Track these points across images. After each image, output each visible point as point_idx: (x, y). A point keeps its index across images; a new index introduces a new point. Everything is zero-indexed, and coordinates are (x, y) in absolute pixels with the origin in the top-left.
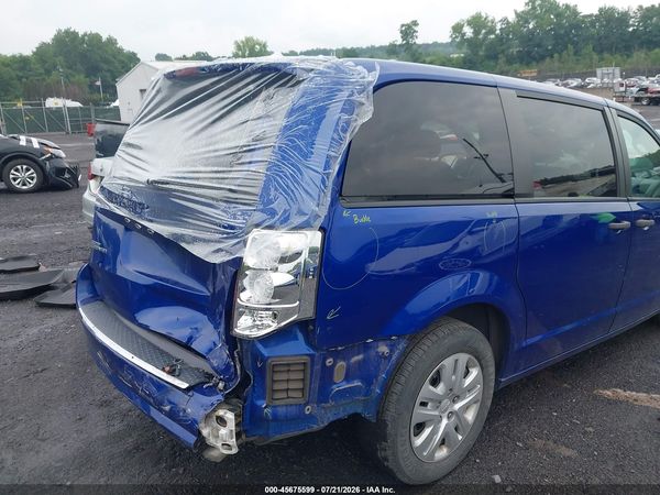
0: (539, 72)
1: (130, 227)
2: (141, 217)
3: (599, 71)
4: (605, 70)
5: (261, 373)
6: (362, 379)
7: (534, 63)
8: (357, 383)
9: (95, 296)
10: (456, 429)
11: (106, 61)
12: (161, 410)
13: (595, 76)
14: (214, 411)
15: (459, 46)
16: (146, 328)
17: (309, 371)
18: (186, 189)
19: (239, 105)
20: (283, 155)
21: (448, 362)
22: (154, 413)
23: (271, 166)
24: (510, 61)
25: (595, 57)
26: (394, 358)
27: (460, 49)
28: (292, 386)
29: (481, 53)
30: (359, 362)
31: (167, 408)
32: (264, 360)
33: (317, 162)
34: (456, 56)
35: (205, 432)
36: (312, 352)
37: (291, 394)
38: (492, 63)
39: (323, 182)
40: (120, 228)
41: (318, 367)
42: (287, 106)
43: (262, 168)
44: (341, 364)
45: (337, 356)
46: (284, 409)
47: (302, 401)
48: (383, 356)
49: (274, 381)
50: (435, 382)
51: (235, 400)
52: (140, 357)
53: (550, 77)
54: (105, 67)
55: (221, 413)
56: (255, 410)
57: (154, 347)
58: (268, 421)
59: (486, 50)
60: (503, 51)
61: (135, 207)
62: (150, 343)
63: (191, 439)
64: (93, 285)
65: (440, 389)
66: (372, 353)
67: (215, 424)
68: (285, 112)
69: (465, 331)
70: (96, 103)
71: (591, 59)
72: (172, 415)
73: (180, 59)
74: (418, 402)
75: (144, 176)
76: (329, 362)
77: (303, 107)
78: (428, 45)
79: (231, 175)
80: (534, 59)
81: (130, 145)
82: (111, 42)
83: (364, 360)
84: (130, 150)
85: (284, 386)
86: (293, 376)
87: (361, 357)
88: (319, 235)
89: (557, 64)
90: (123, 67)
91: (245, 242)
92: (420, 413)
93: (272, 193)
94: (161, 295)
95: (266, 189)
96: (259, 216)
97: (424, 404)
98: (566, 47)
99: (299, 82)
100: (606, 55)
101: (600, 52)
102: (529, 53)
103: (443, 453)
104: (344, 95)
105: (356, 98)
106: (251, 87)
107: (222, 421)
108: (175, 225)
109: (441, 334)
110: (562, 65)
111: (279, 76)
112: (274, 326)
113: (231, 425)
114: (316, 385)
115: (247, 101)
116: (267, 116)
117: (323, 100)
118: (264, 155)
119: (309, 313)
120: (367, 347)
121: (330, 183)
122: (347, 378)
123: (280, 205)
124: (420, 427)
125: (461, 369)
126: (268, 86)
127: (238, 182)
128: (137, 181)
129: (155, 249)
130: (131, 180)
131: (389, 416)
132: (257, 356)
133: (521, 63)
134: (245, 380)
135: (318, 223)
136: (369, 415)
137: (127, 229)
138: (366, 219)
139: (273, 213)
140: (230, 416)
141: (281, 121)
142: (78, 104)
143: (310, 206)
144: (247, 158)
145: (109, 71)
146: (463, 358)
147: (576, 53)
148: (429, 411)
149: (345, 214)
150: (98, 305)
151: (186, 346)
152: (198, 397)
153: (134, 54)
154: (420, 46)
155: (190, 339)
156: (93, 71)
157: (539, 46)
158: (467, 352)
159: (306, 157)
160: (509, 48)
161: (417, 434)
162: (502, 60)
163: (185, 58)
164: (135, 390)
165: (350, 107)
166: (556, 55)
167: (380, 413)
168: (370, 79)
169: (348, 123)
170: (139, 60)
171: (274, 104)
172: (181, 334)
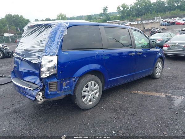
0: (141, 19)
1: (22, 60)
2: (23, 57)
3: (156, 18)
4: (157, 17)
5: (47, 85)
6: (70, 86)
7: (140, 17)
8: (68, 87)
9: (15, 76)
10: (94, 98)
11: (21, 22)
12: (28, 95)
13: (155, 19)
14: (38, 93)
15: (119, 13)
16: (26, 81)
17: (57, 84)
18: (31, 50)
19: (41, 32)
20: (49, 41)
21: (89, 83)
22: (27, 96)
23: (47, 44)
24: (133, 16)
25: (156, 14)
26: (76, 82)
27: (120, 13)
28: (54, 87)
29: (125, 14)
30: (68, 83)
31: (29, 94)
32: (47, 82)
33: (56, 42)
34: (118, 16)
35: (37, 98)
36: (57, 80)
37: (54, 89)
38: (128, 17)
39: (57, 46)
40: (19, 61)
41: (59, 83)
42: (50, 32)
43: (45, 44)
44: (64, 83)
45: (63, 81)
46: (53, 92)
47: (56, 90)
48: (73, 81)
49: (50, 87)
50: (87, 87)
51: (42, 91)
52: (24, 86)
53: (144, 20)
54: (20, 24)
55: (39, 93)
56: (47, 93)
57: (27, 84)
58: (49, 95)
59: (127, 13)
60: (131, 14)
61: (22, 55)
62: (26, 84)
63: (34, 99)
64: (15, 74)
65: (88, 89)
66: (71, 81)
67: (38, 96)
68: (49, 33)
69: (93, 76)
70: (18, 34)
71: (155, 15)
72: (30, 95)
73: (42, 21)
74: (83, 91)
75: (23, 48)
76: (62, 82)
77: (53, 32)
78: (111, 13)
79: (39, 46)
80: (140, 16)
81: (21, 42)
82: (22, 17)
83: (70, 82)
84: (21, 44)
85: (52, 87)
86: (54, 85)
87: (69, 81)
88: (57, 57)
89: (146, 16)
90: (25, 24)
91: (42, 59)
92: (83, 94)
93: (47, 49)
94: (29, 74)
95: (45, 48)
96: (44, 54)
97: (85, 92)
98: (148, 12)
99: (52, 27)
100: (159, 13)
101: (157, 12)
102: (138, 14)
103: (91, 103)
104: (61, 29)
105: (64, 29)
106: (43, 28)
107: (40, 95)
108: (30, 58)
109: (87, 77)
110: (147, 17)
111: (48, 26)
112: (49, 75)
113: (41, 95)
114: (59, 87)
115: (43, 31)
116: (46, 34)
117: (57, 30)
118: (45, 42)
119: (56, 72)
120: (70, 80)
121: (58, 47)
122: (66, 86)
123: (48, 51)
124: (84, 97)
125: (93, 84)
126: (47, 28)
127: (41, 47)
128: (22, 50)
129: (27, 64)
130: (21, 50)
131: (76, 94)
132: (46, 82)
133: (136, 17)
134: (44, 87)
135: (56, 54)
136: (72, 94)
137: (21, 61)
138: (67, 53)
139: (47, 53)
140: (41, 93)
141: (48, 35)
142: (13, 35)
143: (54, 51)
144: (42, 42)
145: (22, 25)
146: (93, 82)
147: (151, 13)
148: (86, 93)
149: (62, 52)
150: (16, 78)
151: (34, 83)
152: (35, 91)
153: (28, 20)
154: (108, 13)
155: (35, 82)
156: (17, 25)
157: (141, 12)
158: (94, 81)
159: (53, 41)
160: (133, 13)
161: (83, 98)
162: (131, 16)
163: (43, 20)
164: (23, 92)
165: (63, 31)
166: (145, 14)
167: (74, 94)
168: (67, 25)
169: (62, 35)
170: (30, 21)
171: (47, 32)
172: (33, 81)
